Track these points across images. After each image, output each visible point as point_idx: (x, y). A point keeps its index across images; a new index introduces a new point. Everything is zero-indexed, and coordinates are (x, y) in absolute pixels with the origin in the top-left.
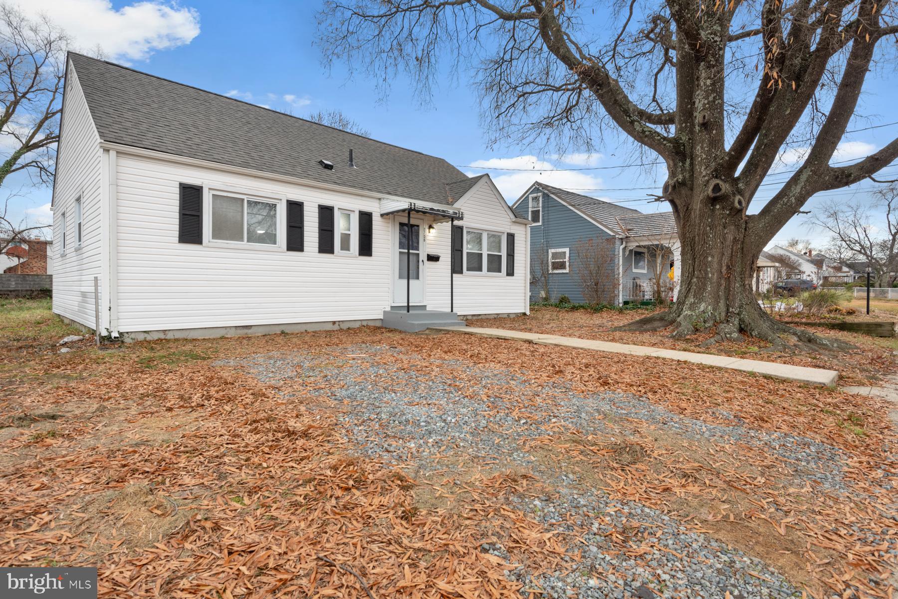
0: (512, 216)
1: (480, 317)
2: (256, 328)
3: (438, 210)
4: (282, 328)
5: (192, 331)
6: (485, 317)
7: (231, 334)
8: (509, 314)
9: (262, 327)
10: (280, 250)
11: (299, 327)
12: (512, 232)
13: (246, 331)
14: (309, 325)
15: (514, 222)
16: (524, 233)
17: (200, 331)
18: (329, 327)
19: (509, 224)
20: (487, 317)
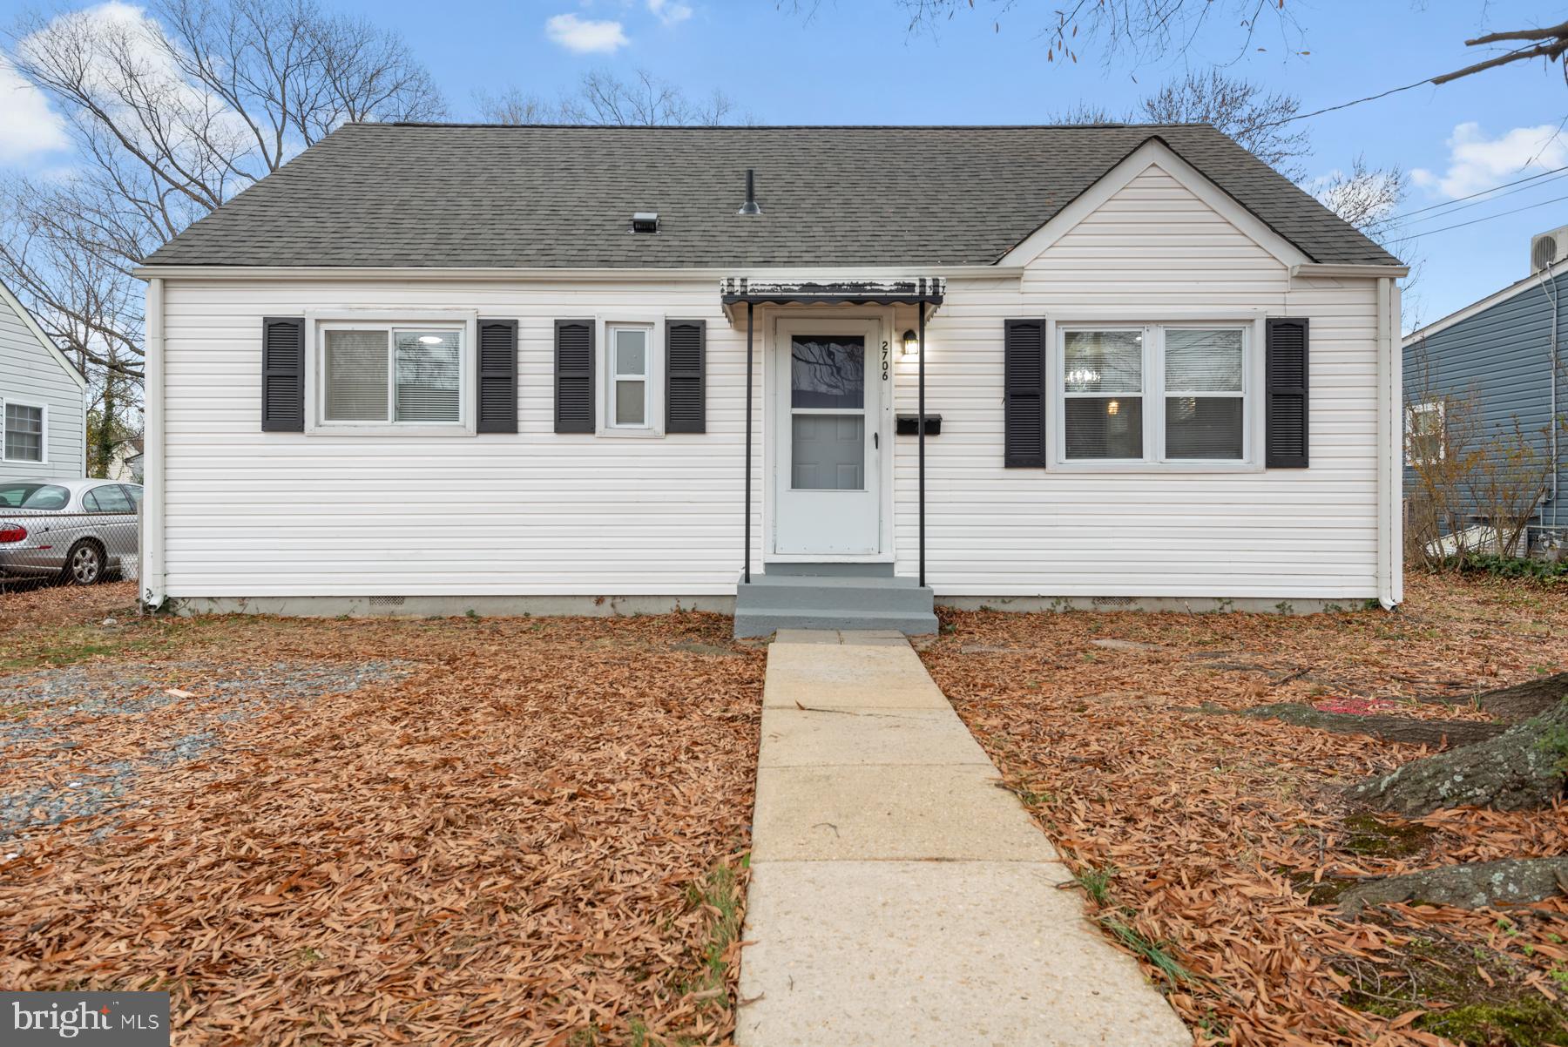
0: (1294, 259)
1: (1133, 607)
2: (413, 602)
3: (834, 287)
4: (472, 605)
5: (289, 602)
6: (1159, 606)
7: (362, 612)
8: (1282, 604)
9: (425, 601)
10: (462, 432)
11: (510, 604)
12: (1293, 312)
13: (392, 607)
14: (534, 602)
15: (1302, 277)
16: (1369, 309)
17: (303, 603)
18: (588, 609)
19: (1283, 287)
20: (1169, 606)
